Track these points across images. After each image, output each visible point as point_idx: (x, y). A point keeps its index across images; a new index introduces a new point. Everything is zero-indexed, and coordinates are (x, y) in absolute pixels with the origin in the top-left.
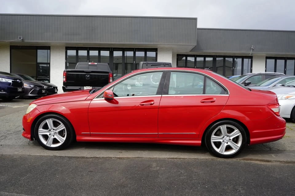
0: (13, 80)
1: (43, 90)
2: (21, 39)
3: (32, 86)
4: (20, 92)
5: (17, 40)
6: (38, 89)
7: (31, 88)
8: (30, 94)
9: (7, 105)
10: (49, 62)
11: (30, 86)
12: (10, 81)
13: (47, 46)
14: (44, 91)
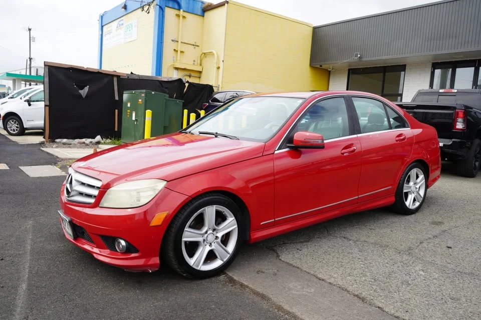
2: (357, 57)
5: (352, 59)
10: (400, 92)
13: (401, 64)
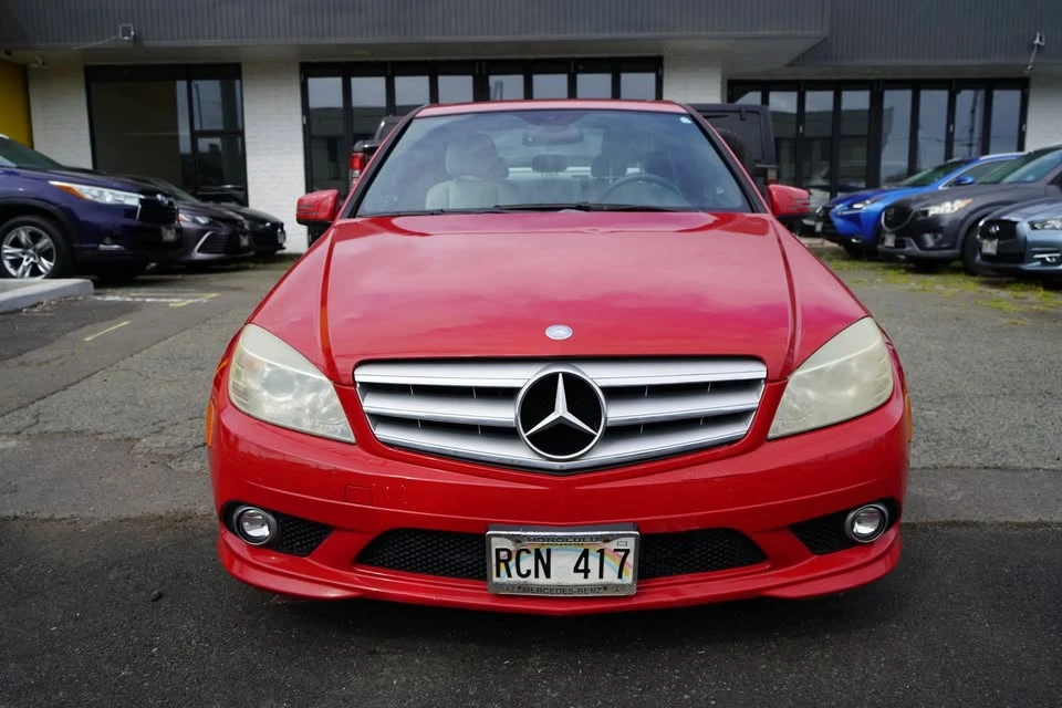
0: (142, 197)
1: (241, 237)
2: (129, 35)
3: (203, 220)
4: (169, 245)
5: (114, 40)
6: (224, 231)
7: (200, 227)
8: (199, 251)
9: (140, 297)
10: (241, 127)
11: (195, 221)
12: (133, 200)
13: (230, 61)
14: (245, 242)
